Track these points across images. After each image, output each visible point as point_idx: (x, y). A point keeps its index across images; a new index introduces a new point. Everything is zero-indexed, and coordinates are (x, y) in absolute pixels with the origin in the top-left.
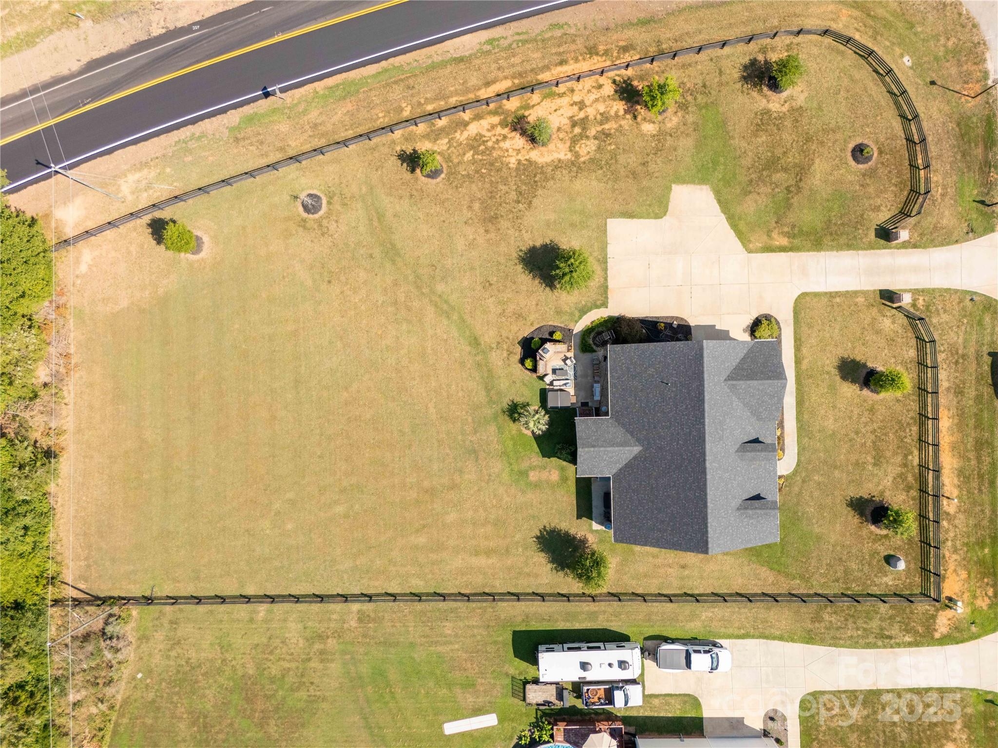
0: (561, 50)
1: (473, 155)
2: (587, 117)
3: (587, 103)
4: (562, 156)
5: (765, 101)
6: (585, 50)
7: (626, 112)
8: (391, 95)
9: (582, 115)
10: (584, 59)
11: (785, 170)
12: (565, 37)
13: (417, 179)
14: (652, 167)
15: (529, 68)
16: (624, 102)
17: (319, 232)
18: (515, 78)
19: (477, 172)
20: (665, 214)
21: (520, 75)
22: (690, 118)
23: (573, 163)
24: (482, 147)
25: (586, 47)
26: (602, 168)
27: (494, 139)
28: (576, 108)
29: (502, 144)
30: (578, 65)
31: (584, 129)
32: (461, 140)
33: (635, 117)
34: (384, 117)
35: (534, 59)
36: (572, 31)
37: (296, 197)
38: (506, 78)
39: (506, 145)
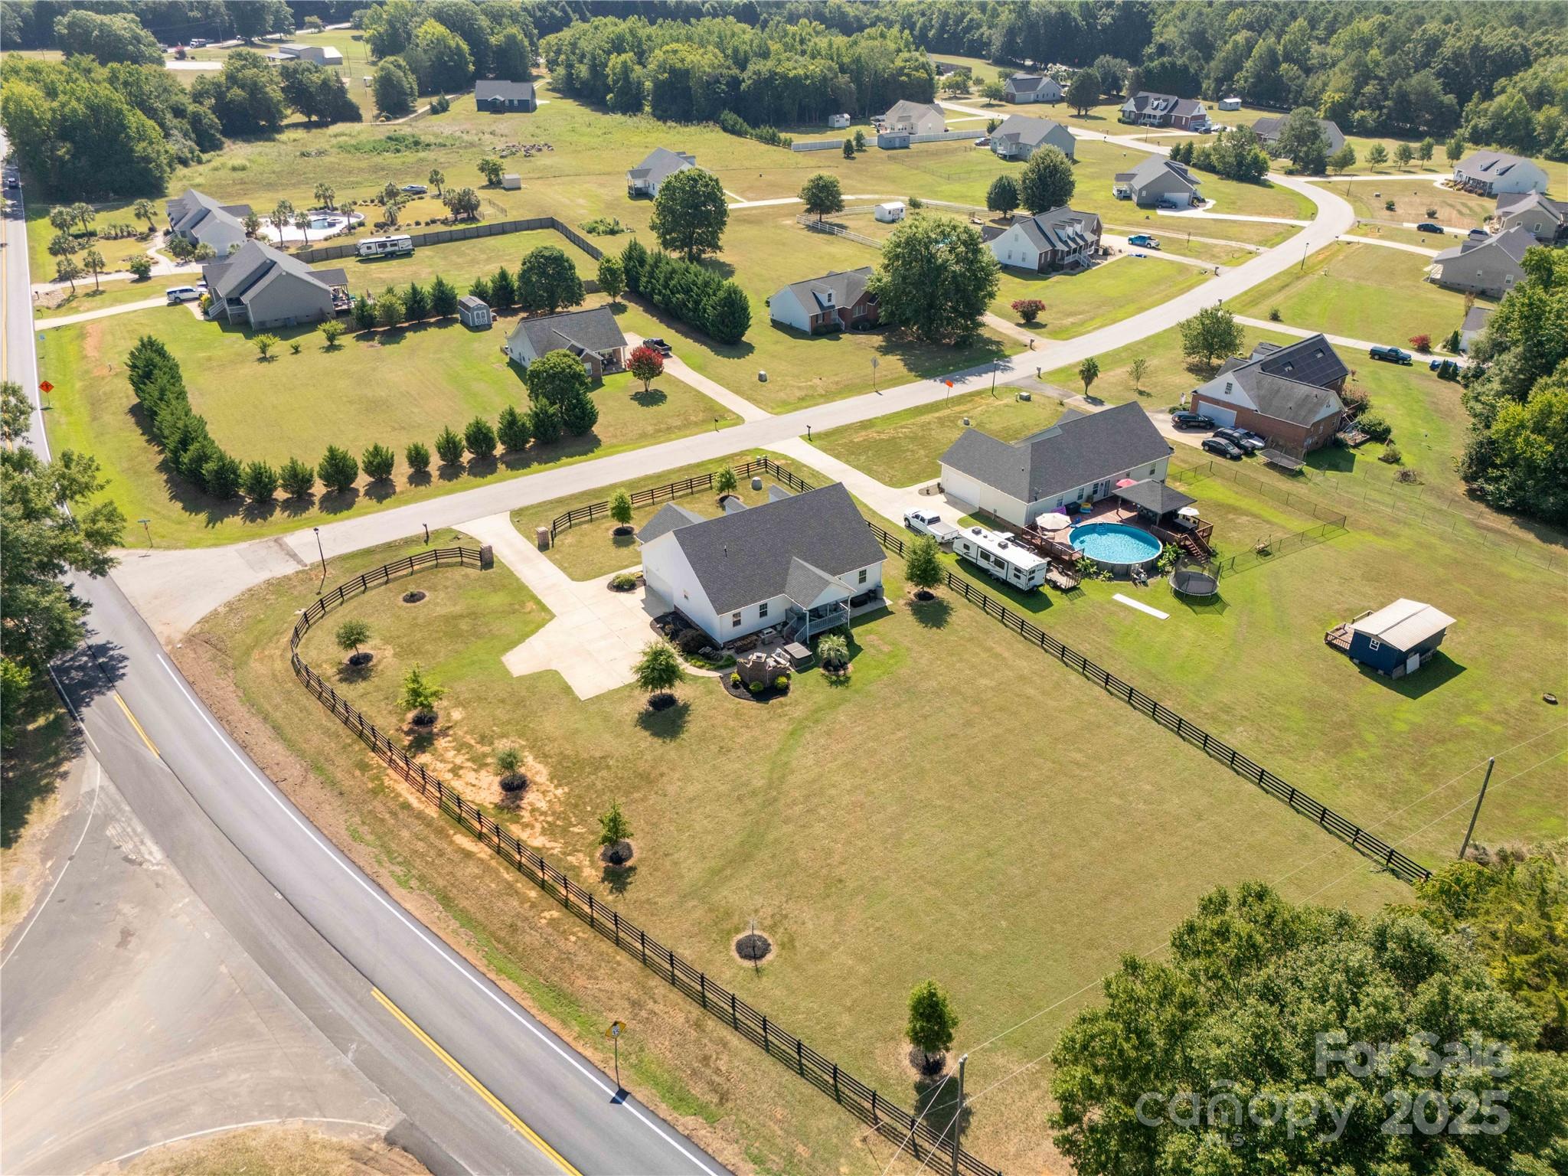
0: (387, 816)
1: (574, 826)
2: (469, 759)
3: (450, 766)
5: (385, 659)
6: (380, 796)
7: (447, 736)
8: (536, 943)
9: (467, 764)
10: (393, 791)
11: (455, 626)
12: (367, 822)
13: (640, 860)
14: (502, 696)
15: (427, 831)
16: (435, 742)
17: (785, 922)
18: (447, 834)
20: (550, 671)
21: (440, 832)
24: (559, 823)
25: (375, 798)
26: (525, 726)
27: (542, 818)
28: (462, 772)
29: (544, 809)
30: (405, 793)
31: (484, 756)
32: (560, 845)
36: (356, 819)
37: (757, 970)
39: (541, 805)
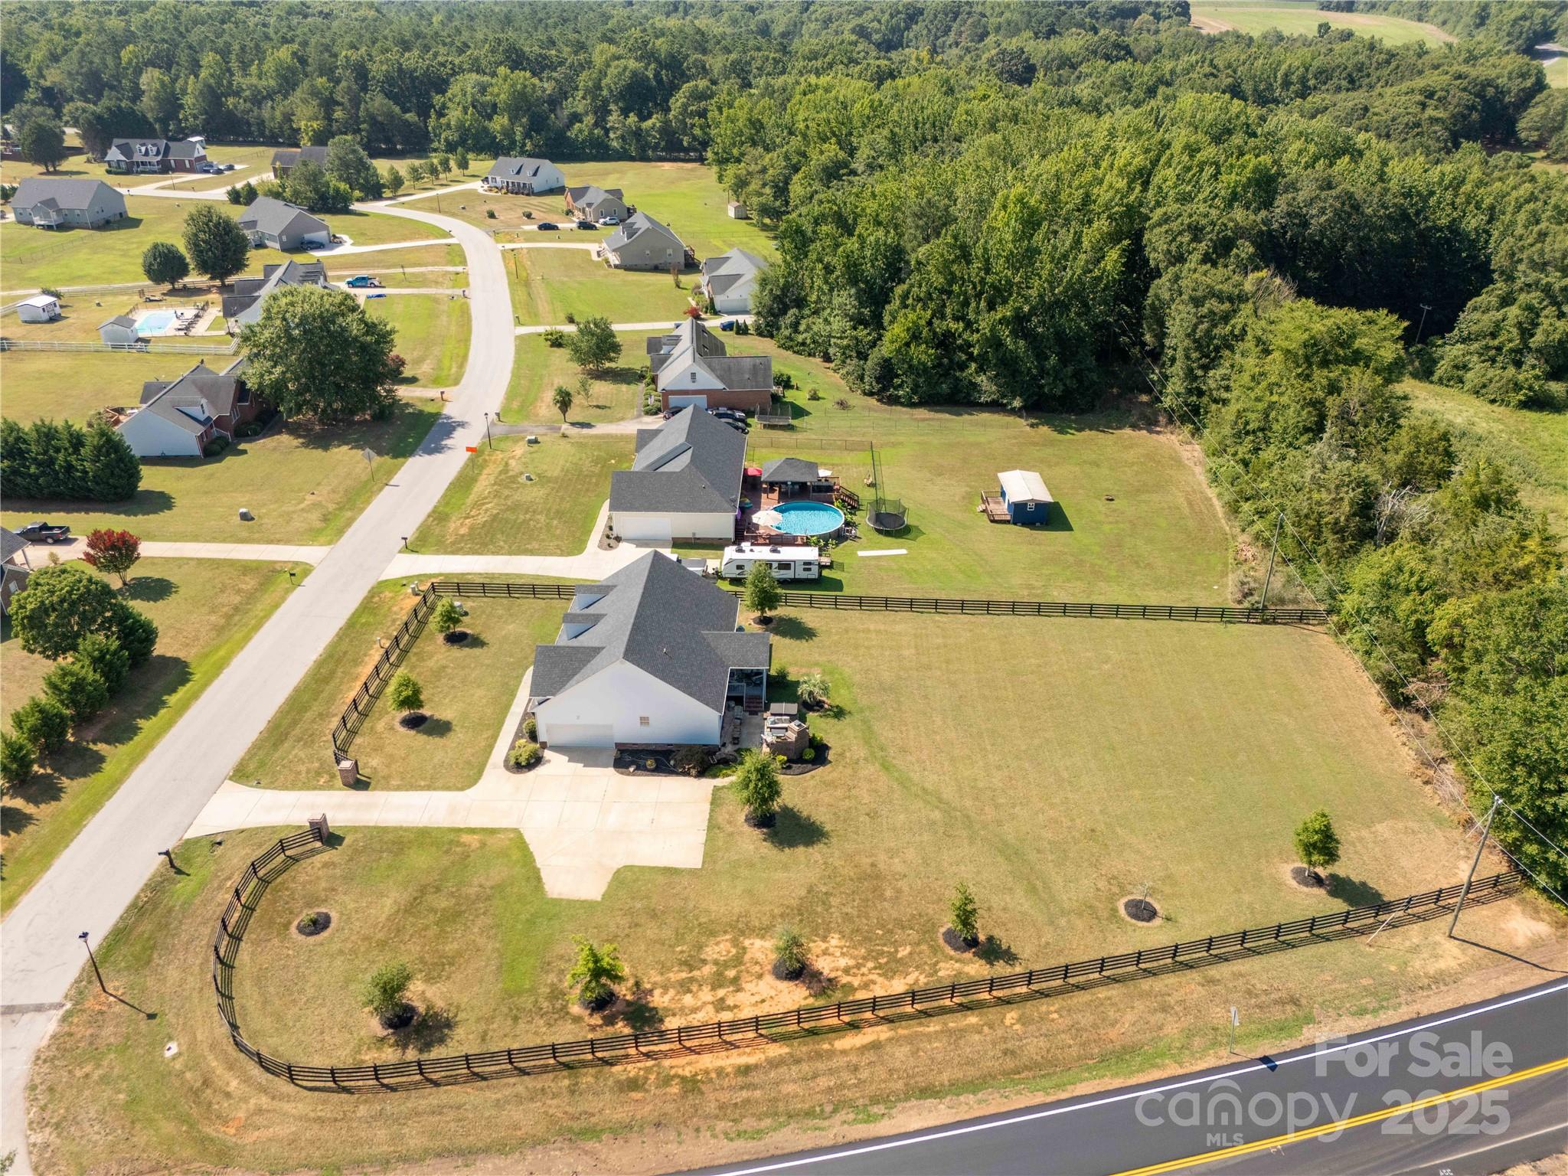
0: (745, 1094)
1: (897, 951)
2: (713, 989)
3: (710, 1008)
4: (758, 943)
5: (428, 994)
6: (704, 1088)
7: (651, 991)
8: (1041, 1044)
9: (721, 993)
10: (707, 1072)
11: (434, 911)
12: (737, 1116)
14: (624, 922)
15: (805, 1067)
16: (651, 1005)
17: (1121, 880)
18: (827, 1051)
19: (891, 932)
20: (618, 871)
21: (819, 1055)
22: (552, 978)
23: (742, 933)
24: (883, 961)
25: (702, 1093)
26: (700, 924)
27: (864, 970)
28: (730, 1002)
29: (851, 962)
30: (719, 1063)
31: (720, 974)
32: (917, 974)
33: (637, 984)
34: (1049, 1013)
35: (795, 1081)
36: (721, 1125)
37: (1168, 919)
38: (844, 1052)
39: (843, 962)
